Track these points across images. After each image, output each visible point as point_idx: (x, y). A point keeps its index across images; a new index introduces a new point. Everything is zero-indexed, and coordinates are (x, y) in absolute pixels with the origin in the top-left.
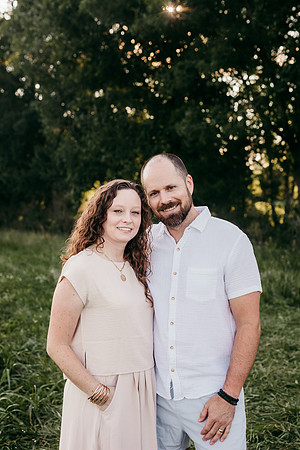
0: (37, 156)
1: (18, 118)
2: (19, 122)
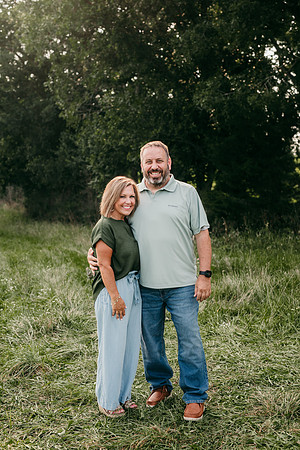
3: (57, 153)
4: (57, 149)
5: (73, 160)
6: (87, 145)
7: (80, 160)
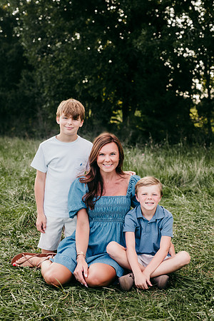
0: (24, 79)
1: (9, 49)
2: (11, 52)
3: (18, 85)
4: (19, 82)
5: (30, 90)
6: (41, 80)
7: (36, 91)
